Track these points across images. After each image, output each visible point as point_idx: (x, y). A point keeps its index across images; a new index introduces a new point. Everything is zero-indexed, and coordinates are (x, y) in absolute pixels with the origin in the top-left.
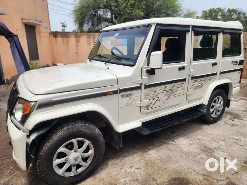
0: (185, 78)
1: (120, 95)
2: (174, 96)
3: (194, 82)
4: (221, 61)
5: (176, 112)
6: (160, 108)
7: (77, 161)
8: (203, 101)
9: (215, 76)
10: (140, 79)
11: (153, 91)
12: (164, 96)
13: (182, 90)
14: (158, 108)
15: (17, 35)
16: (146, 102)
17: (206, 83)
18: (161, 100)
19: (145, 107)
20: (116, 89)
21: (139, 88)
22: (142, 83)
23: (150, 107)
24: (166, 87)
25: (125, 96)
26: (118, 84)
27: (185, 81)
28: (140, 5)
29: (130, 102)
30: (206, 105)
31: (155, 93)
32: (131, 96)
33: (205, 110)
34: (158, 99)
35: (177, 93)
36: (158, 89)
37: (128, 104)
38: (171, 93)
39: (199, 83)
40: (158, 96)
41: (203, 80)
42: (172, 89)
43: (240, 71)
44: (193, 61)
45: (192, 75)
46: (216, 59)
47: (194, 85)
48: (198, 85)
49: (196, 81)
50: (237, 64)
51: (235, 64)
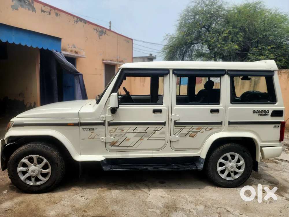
0: (163, 121)
1: (81, 128)
2: (149, 139)
3: (181, 128)
4: (229, 108)
5: (153, 157)
6: (129, 148)
7: (33, 173)
8: (200, 153)
9: (220, 125)
10: (104, 116)
11: (119, 130)
12: (135, 136)
13: (161, 134)
14: (128, 148)
15: (82, 74)
16: (111, 139)
17: (202, 132)
18: (130, 140)
19: (110, 143)
20: (77, 122)
21: (103, 124)
22: (105, 120)
23: (117, 144)
24: (137, 127)
25: (87, 129)
26: (79, 118)
27: (165, 126)
28: (236, 37)
29: (93, 136)
30: (203, 159)
31: (122, 132)
32: (93, 130)
33: (202, 164)
34: (126, 139)
35: (153, 136)
36: (126, 128)
37: (90, 137)
38: (144, 135)
39: (189, 131)
40: (127, 135)
41: (197, 128)
42: (146, 131)
43: (277, 125)
44: (177, 105)
45: (175, 120)
46: (218, 105)
47: (180, 131)
48: (188, 132)
49: (184, 127)
50: (268, 115)
51: (262, 114)
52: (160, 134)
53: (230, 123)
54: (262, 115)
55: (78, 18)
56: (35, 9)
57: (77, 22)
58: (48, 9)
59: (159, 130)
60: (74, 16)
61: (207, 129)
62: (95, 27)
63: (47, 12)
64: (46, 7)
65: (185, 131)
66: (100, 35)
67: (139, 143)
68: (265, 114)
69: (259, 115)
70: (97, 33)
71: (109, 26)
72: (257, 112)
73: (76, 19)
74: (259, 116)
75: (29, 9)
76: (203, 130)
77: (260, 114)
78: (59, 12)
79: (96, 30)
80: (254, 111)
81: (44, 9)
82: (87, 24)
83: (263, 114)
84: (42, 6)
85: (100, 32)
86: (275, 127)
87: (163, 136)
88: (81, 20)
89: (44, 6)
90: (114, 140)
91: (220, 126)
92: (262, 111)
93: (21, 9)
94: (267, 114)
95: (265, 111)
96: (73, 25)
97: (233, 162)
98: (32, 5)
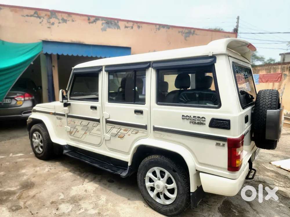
0: (98, 118)
1: (56, 117)
2: (90, 134)
3: (111, 127)
4: (155, 109)
8: (128, 159)
11: (73, 122)
12: (82, 129)
14: (78, 139)
16: (69, 128)
17: (129, 135)
18: (79, 132)
19: (69, 132)
20: (54, 112)
21: (64, 115)
22: (65, 112)
23: (72, 134)
24: (82, 121)
25: (58, 118)
26: (55, 109)
31: (74, 124)
34: (77, 130)
35: (92, 131)
37: (60, 125)
38: (87, 130)
39: (118, 131)
40: (77, 127)
41: (124, 129)
42: (87, 126)
43: (222, 143)
44: (109, 102)
45: (106, 118)
46: (143, 105)
47: (111, 130)
48: (117, 133)
49: (114, 127)
50: (205, 124)
51: (195, 121)
52: (97, 130)
53: (155, 129)
54: (195, 123)
55: (160, 25)
56: (119, 27)
57: (159, 29)
58: (130, 24)
59: (96, 126)
60: (156, 24)
61: (133, 132)
62: (181, 30)
63: (130, 27)
64: (129, 23)
65: (115, 131)
66: (186, 37)
67: (84, 136)
68: (199, 122)
69: (190, 122)
70: (182, 35)
71: (237, 22)
72: (188, 118)
73: (158, 26)
74: (192, 124)
75: (115, 28)
76: (130, 133)
77: (192, 121)
78: (140, 25)
79: (182, 32)
80: (183, 116)
81: (127, 25)
82: (171, 28)
83: (197, 122)
84: (126, 23)
85: (187, 33)
86: (218, 144)
87: (99, 133)
88: (164, 26)
89: (128, 23)
90: (71, 130)
91: (145, 131)
92: (194, 117)
93: (108, 30)
94: (202, 122)
95: (199, 117)
96: (155, 32)
97: (162, 181)
98: (117, 24)
